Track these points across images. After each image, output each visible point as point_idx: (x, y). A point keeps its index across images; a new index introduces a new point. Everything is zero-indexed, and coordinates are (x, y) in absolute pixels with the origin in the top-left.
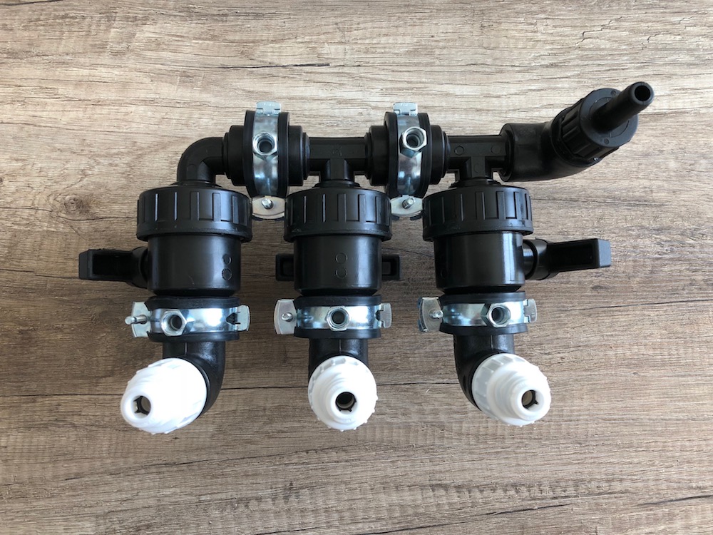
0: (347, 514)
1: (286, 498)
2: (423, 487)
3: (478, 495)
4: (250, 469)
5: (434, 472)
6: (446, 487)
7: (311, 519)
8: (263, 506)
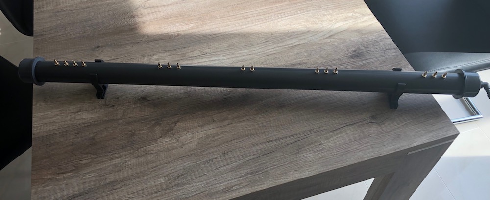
0: (244, 156)
1: (224, 156)
2: (265, 143)
3: (282, 141)
4: (211, 151)
5: (267, 138)
6: (272, 141)
7: (233, 160)
8: (217, 160)
